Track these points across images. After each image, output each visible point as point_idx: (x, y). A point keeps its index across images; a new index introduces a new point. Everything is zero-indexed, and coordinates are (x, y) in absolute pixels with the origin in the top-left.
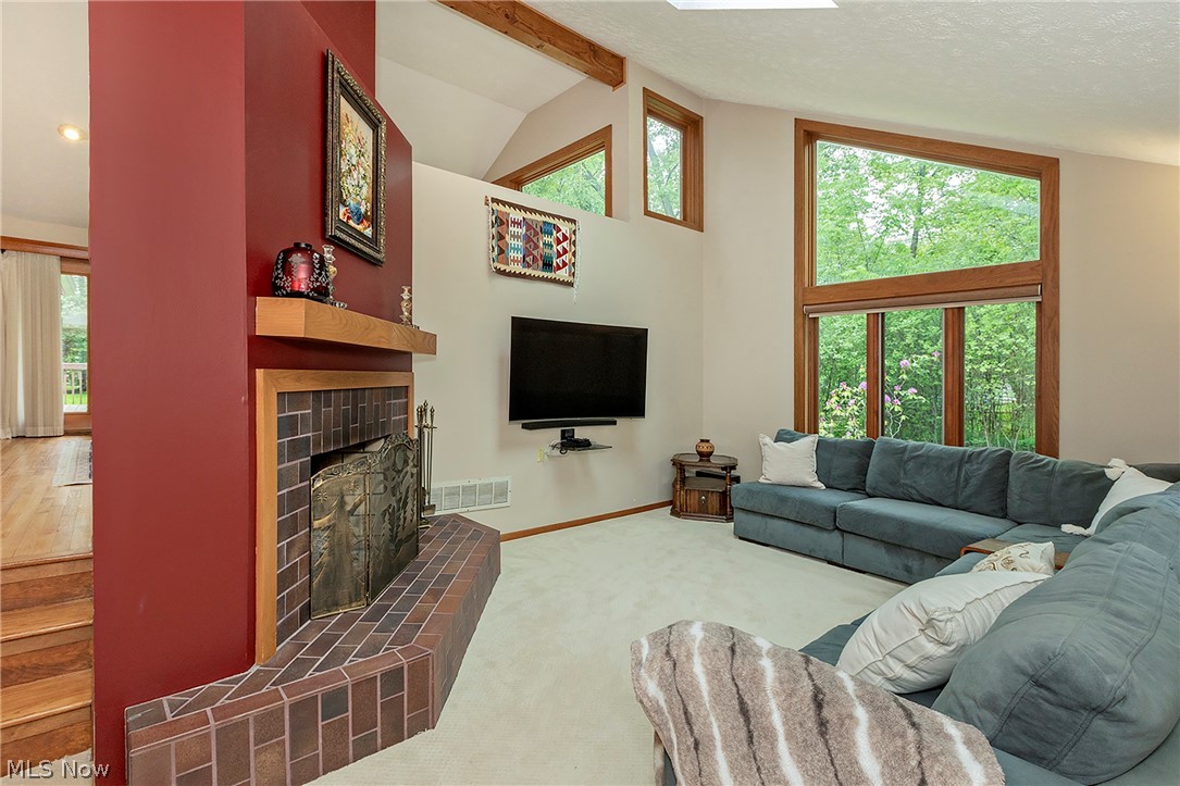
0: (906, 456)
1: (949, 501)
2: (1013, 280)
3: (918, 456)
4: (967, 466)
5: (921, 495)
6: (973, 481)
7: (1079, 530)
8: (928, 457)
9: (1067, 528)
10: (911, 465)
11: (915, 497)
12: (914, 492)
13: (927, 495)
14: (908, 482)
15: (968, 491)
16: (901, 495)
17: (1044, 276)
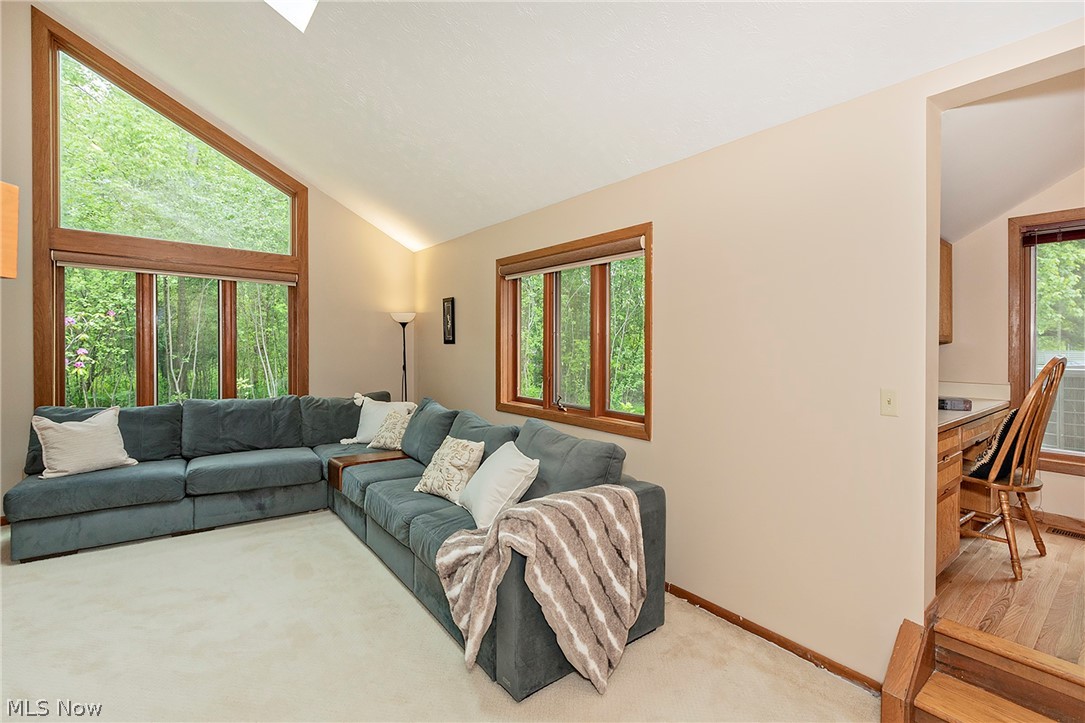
0: (221, 413)
1: (265, 444)
2: (280, 267)
3: (232, 411)
4: (274, 412)
5: (241, 444)
6: (282, 424)
7: (350, 441)
8: (243, 411)
9: (344, 441)
10: (228, 420)
11: (236, 448)
12: (234, 444)
13: (246, 443)
14: (228, 436)
15: (280, 432)
16: (222, 449)
17: (299, 269)
